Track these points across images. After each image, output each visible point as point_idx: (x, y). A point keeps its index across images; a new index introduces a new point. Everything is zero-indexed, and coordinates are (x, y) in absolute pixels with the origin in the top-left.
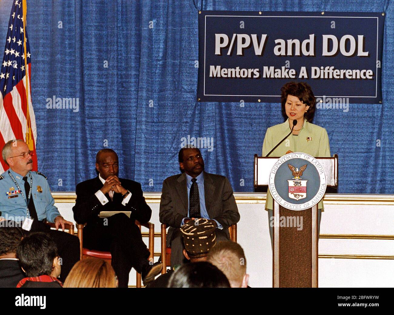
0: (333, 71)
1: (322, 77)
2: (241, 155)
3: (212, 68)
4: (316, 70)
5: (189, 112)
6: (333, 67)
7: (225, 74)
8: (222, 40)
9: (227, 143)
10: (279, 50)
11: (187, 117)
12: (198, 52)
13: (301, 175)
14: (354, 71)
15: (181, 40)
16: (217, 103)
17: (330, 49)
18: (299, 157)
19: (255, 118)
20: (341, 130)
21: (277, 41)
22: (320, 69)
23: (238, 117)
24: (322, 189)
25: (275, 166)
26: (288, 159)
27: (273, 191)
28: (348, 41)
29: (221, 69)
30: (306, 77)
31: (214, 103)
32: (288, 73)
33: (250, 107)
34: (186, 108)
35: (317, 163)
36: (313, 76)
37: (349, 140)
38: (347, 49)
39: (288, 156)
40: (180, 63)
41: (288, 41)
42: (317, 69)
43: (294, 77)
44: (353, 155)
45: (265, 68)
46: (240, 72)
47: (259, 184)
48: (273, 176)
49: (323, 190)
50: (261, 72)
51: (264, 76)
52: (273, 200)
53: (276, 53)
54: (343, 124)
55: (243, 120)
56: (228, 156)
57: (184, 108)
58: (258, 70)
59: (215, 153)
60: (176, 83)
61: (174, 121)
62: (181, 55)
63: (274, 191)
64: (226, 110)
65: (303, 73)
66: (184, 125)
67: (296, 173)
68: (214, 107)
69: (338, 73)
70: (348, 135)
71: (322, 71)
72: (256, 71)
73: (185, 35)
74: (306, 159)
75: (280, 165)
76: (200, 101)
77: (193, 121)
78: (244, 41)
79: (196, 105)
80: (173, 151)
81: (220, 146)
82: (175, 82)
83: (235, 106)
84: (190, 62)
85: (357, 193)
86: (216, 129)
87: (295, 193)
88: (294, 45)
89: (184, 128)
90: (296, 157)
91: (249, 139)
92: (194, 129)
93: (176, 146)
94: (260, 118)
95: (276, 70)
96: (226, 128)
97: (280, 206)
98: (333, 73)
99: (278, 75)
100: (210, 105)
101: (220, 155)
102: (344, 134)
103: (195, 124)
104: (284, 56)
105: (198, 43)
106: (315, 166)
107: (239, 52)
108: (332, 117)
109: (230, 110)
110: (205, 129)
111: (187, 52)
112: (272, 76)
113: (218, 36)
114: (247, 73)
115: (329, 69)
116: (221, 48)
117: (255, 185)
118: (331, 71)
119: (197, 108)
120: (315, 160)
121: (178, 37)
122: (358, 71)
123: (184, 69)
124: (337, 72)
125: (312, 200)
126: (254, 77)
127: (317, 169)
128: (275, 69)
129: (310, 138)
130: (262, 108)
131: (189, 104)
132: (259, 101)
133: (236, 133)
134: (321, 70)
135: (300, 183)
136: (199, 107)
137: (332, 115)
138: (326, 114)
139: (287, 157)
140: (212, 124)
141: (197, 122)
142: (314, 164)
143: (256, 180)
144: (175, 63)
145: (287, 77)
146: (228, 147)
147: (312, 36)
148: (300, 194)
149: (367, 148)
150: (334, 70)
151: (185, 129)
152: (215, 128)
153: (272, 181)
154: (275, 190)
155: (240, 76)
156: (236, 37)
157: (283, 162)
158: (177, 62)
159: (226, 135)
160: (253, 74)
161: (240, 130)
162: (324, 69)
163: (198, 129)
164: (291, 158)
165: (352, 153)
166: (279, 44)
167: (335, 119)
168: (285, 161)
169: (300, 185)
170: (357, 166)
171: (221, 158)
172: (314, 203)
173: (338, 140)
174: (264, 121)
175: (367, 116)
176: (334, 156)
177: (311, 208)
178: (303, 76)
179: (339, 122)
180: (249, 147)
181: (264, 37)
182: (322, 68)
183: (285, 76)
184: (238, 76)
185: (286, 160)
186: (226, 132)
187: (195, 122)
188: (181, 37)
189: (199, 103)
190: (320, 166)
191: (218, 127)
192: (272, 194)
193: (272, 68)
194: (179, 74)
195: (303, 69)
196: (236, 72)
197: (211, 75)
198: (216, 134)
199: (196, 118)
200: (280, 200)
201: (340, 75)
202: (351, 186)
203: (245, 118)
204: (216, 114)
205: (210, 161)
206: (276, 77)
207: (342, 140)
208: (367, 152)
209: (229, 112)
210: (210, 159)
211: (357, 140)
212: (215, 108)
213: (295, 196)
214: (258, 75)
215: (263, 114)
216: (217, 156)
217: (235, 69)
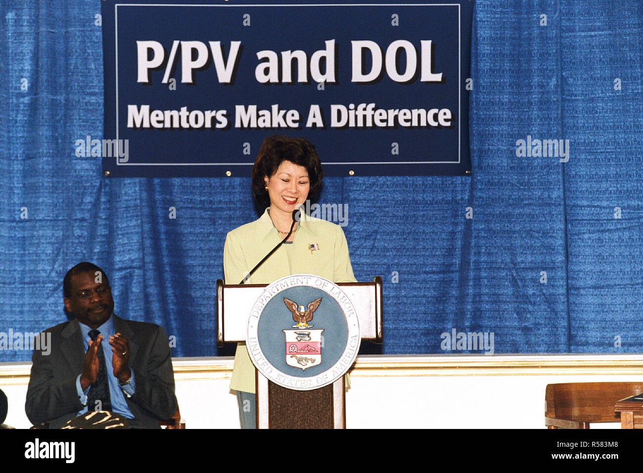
0: (373, 112)
1: (352, 124)
2: (194, 283)
3: (132, 109)
4: (339, 112)
5: (88, 199)
6: (373, 105)
7: (159, 122)
8: (151, 54)
9: (166, 260)
10: (267, 71)
11: (83, 210)
12: (103, 78)
13: (309, 318)
14: (415, 112)
15: (67, 55)
16: (143, 179)
17: (366, 68)
18: (304, 284)
19: (221, 209)
20: (390, 228)
21: (261, 55)
22: (348, 109)
23: (186, 208)
24: (353, 345)
25: (258, 303)
26: (284, 288)
27: (254, 353)
28: (401, 53)
29: (151, 111)
30: (320, 124)
31: (137, 180)
32: (284, 117)
33: (211, 186)
34: (82, 190)
35: (342, 295)
36: (334, 123)
37: (408, 249)
38: (401, 67)
39: (283, 282)
40: (66, 100)
41: (283, 53)
42: (343, 108)
43: (296, 125)
44: (417, 277)
45: (240, 109)
46: (188, 117)
47: (227, 339)
48: (255, 322)
49: (355, 349)
50: (231, 116)
51: (238, 125)
52: (257, 370)
53: (261, 77)
54: (394, 216)
55: (197, 212)
56: (168, 284)
57: (77, 191)
58: (224, 112)
59: (142, 280)
60: (60, 141)
61: (57, 217)
62: (67, 85)
63: (258, 351)
64: (162, 193)
65: (314, 117)
66: (77, 224)
67: (301, 315)
68: (137, 189)
69: (384, 117)
70: (405, 239)
71: (352, 113)
72: (220, 115)
73: (75, 44)
74: (320, 287)
75: (268, 300)
76: (109, 176)
77: (95, 216)
78: (195, 54)
79: (101, 185)
80: (56, 279)
81: (151, 266)
82: (57, 139)
83: (181, 185)
84: (87, 98)
85: (426, 353)
86: (142, 232)
87: (298, 356)
88: (295, 62)
89: (77, 232)
90: (300, 284)
91: (210, 250)
92: (99, 234)
93: (61, 268)
94: (230, 209)
95: (261, 113)
96: (163, 230)
97: (270, 382)
98: (373, 116)
99: (264, 121)
100: (130, 183)
101: (151, 283)
102: (398, 237)
103: (100, 222)
104: (275, 84)
105: (101, 60)
106: (338, 300)
107: (187, 78)
108: (373, 203)
109: (171, 194)
110: (120, 232)
111: (81, 79)
112: (253, 125)
113: (142, 46)
114: (203, 119)
115: (365, 109)
116: (150, 71)
117: (220, 342)
118: (369, 113)
119: (103, 190)
120: (338, 289)
121: (60, 47)
122: (422, 112)
123: (75, 112)
124: (381, 114)
125: (334, 368)
126: (218, 126)
127: (342, 305)
128: (258, 110)
129: (316, 246)
130: (234, 188)
131: (87, 181)
132: (229, 173)
133: (184, 239)
134: (350, 112)
135: (308, 335)
136: (107, 189)
137: (373, 200)
138: (361, 197)
139: (281, 284)
140: (134, 223)
141: (105, 219)
142: (335, 297)
143: (220, 331)
144: (56, 100)
145: (283, 125)
146: (167, 269)
147: (330, 44)
148: (309, 356)
149: (443, 264)
150: (375, 109)
151: (80, 234)
152: (140, 230)
153: (254, 333)
154: (260, 350)
155: (190, 126)
156: (179, 48)
157: (274, 295)
158: (61, 98)
159: (164, 244)
160: (214, 120)
161: (191, 233)
162: (356, 109)
163: (107, 233)
164: (290, 286)
165: (414, 273)
166: (266, 60)
167: (379, 207)
168: (277, 292)
169: (307, 339)
170: (424, 301)
171: (153, 290)
172: (336, 375)
173: (386, 249)
174: (238, 213)
175: (443, 199)
176: (374, 281)
177: (332, 385)
178: (314, 124)
179: (388, 212)
180: (209, 266)
181: (235, 46)
182: (352, 106)
183: (279, 124)
184: (185, 125)
185: (281, 290)
186: (163, 236)
187: (101, 218)
188: (67, 48)
189: (107, 181)
190: (347, 301)
191: (147, 227)
192: (252, 359)
193: (253, 108)
194: (65, 123)
195: (315, 109)
196: (180, 117)
197: (130, 125)
198: (143, 242)
199: (102, 211)
200: (269, 370)
201: (386, 121)
202: (414, 340)
203: (201, 208)
204: (141, 202)
205: (132, 297)
206: (261, 125)
207: (395, 248)
208: (443, 272)
209: (168, 197)
210: (132, 292)
211: (424, 248)
212: (141, 190)
213: (299, 361)
214: (224, 123)
215: (236, 199)
216: (145, 287)
217: (179, 110)
